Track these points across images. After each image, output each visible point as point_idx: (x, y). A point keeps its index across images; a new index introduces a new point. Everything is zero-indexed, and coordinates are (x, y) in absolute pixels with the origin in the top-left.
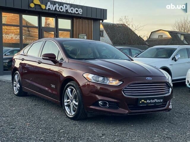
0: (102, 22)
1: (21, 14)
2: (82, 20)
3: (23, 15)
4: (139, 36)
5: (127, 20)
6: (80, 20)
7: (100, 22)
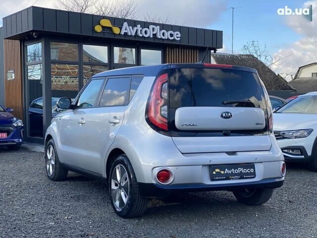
0: (215, 52)
1: (81, 43)
2: (180, 50)
3: (83, 45)
4: (277, 74)
5: (257, 48)
6: (177, 50)
7: (210, 52)
